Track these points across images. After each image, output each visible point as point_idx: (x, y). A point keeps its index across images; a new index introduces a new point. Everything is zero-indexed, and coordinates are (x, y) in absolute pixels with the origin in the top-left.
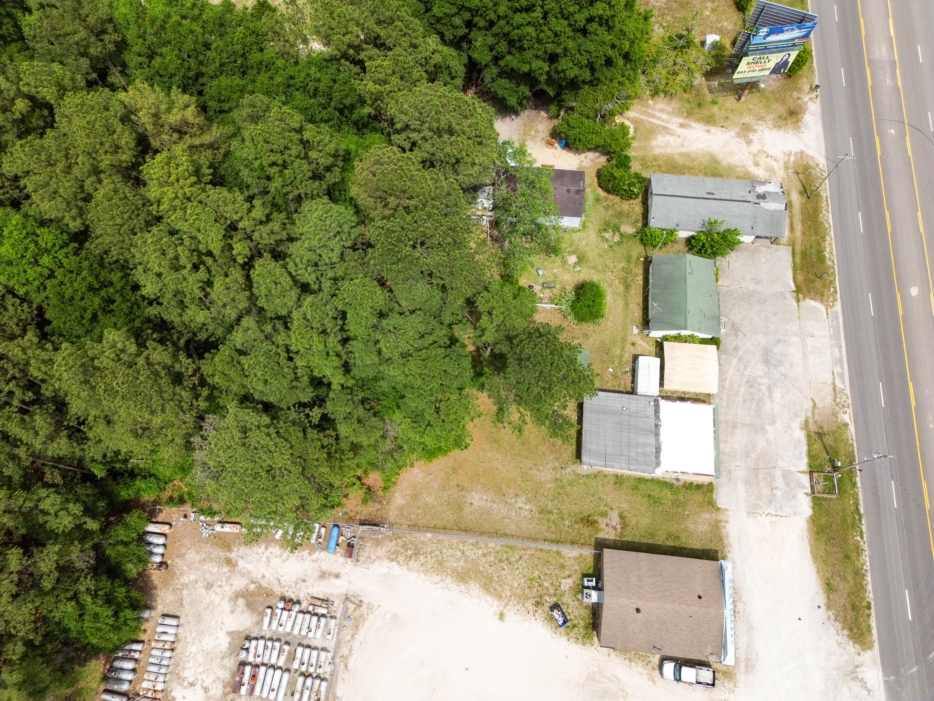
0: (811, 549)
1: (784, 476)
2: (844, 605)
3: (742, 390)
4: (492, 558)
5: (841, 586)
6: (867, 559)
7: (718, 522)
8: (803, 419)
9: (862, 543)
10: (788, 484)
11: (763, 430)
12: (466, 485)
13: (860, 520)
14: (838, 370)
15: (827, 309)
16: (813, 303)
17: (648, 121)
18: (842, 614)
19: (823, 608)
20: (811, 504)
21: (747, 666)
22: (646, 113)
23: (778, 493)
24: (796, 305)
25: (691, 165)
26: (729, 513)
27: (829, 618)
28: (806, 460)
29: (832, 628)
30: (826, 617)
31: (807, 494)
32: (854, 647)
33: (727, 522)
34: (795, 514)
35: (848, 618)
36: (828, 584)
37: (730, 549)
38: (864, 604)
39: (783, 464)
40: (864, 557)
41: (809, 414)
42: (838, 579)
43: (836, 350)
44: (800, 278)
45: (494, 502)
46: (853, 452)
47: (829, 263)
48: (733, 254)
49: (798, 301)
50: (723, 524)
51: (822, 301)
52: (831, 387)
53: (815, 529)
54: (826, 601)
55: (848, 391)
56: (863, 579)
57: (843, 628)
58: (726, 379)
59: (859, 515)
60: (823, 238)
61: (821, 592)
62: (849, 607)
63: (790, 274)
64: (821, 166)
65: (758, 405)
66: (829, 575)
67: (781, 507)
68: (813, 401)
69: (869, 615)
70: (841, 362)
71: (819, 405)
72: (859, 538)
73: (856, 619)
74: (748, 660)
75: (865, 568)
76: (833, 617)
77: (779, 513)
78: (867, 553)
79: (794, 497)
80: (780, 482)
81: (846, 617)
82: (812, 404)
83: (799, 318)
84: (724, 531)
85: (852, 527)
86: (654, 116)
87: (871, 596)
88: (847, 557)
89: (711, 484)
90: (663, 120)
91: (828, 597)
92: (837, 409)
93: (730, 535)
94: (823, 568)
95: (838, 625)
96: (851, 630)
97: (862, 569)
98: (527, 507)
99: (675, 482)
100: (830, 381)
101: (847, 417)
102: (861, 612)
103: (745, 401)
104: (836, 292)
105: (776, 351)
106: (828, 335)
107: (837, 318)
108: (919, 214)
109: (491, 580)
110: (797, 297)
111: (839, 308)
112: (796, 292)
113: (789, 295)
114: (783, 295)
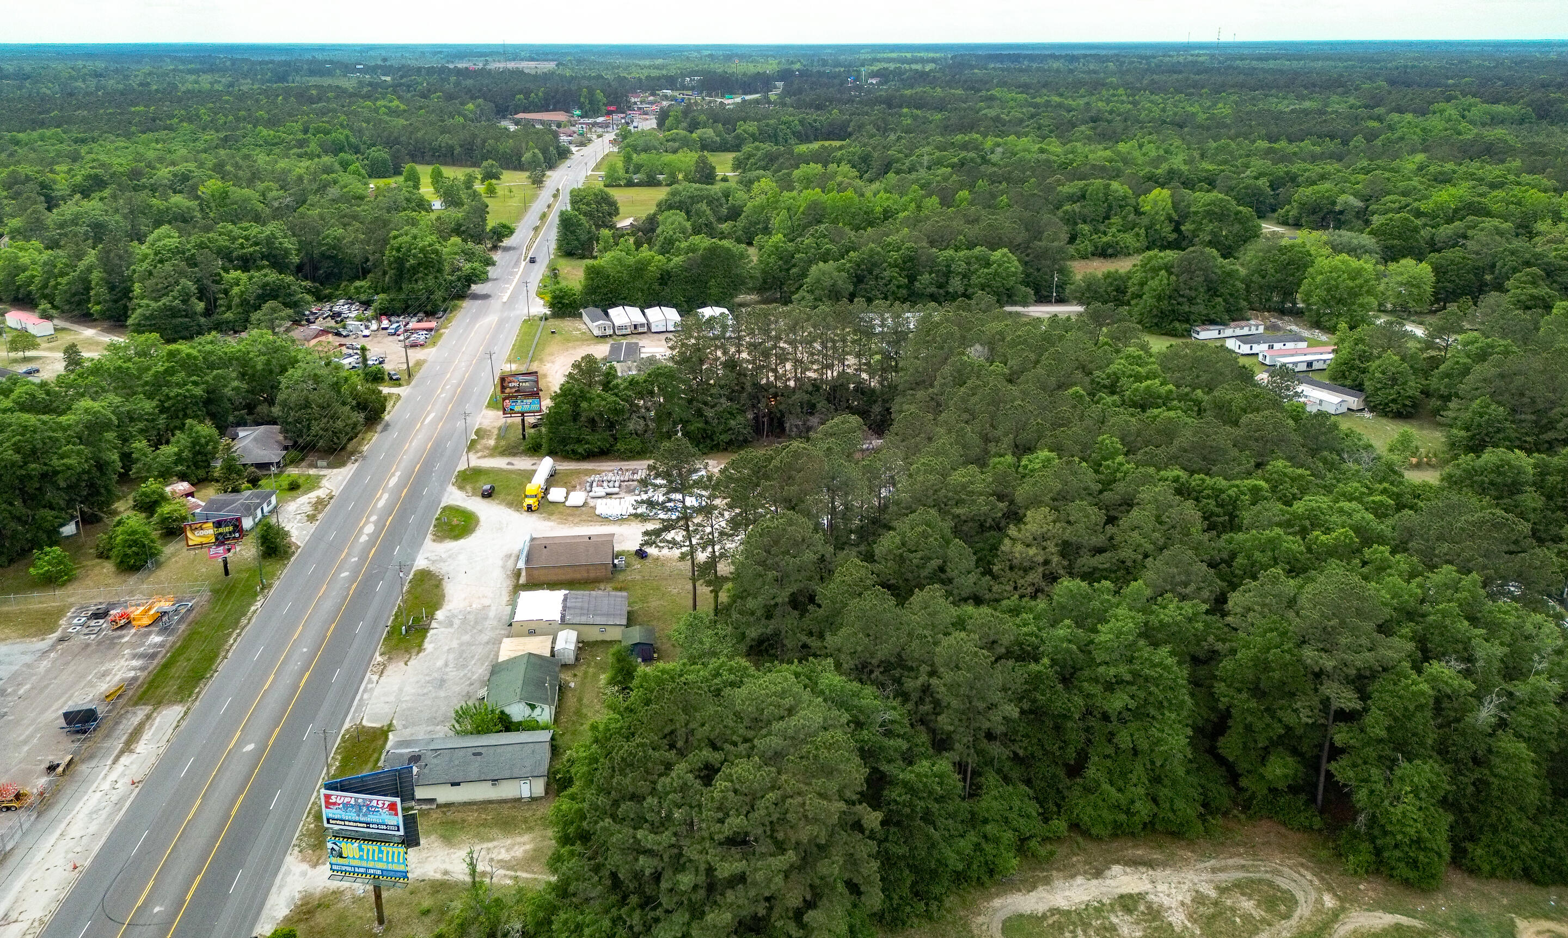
1: (452, 625)
8: (421, 654)
14: (370, 686)
15: (361, 722)
16: (373, 725)
17: (535, 873)
23: (461, 617)
24: (394, 721)
25: (482, 829)
28: (429, 634)
31: (436, 619)
32: (430, 569)
41: (414, 657)
43: (366, 696)
44: (380, 741)
47: (339, 757)
49: (390, 725)
52: (384, 674)
55: (368, 674)
63: (390, 744)
64: (297, 849)
68: (406, 665)
70: (365, 691)
71: (402, 663)
82: (409, 663)
83: (395, 712)
92: (385, 662)
100: (382, 678)
101: (378, 658)
104: (344, 735)
106: (369, 705)
108: (190, 817)
110: (390, 727)
111: (347, 725)
112: (389, 730)
113: (399, 727)
114: (405, 727)
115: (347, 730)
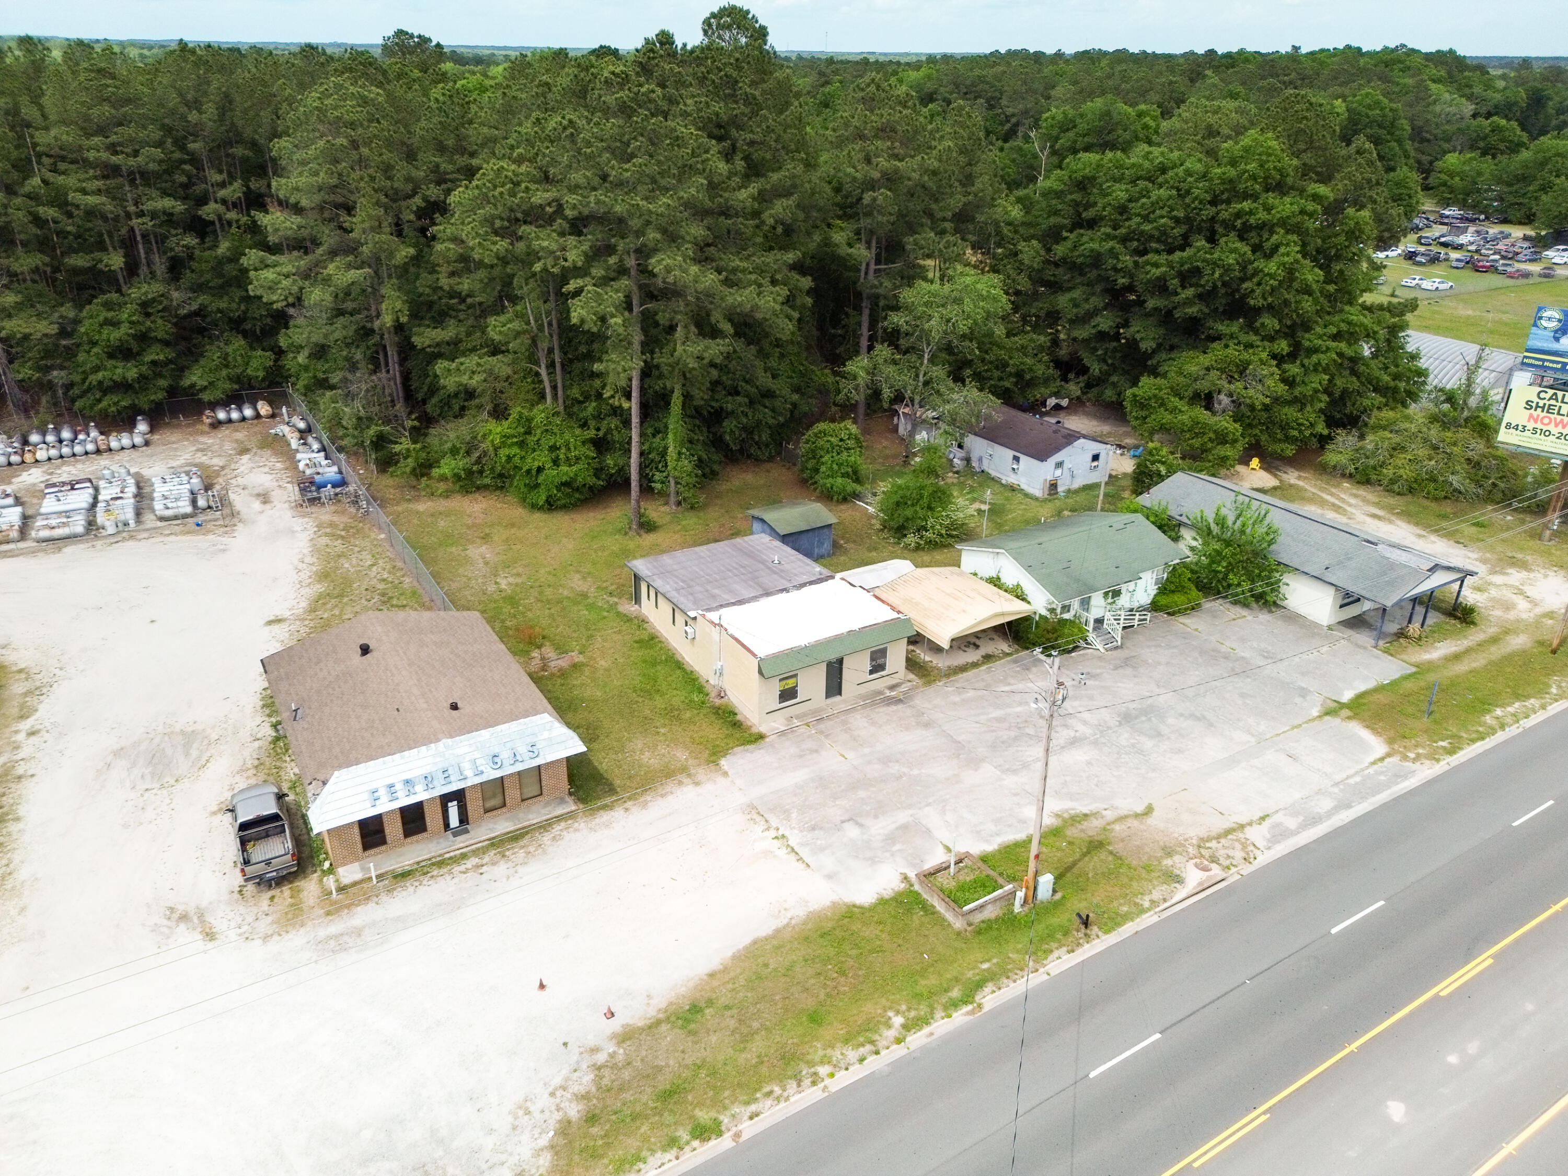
0: (767, 939)
1: (905, 827)
2: (659, 1069)
3: (1019, 709)
4: (381, 586)
5: (714, 1039)
6: (856, 1073)
7: (684, 770)
8: (1085, 810)
9: (891, 1033)
10: (891, 839)
11: (975, 762)
12: (496, 538)
13: (954, 1005)
15: (1389, 755)
16: (1365, 734)
18: (626, 1074)
19: (615, 1025)
20: (888, 894)
21: (337, 937)
22: (1322, 489)
23: (852, 831)
24: (1315, 712)
26: (721, 780)
27: (594, 1050)
28: (990, 847)
29: (565, 1072)
30: (591, 1041)
31: (906, 878)
32: (538, 1153)
33: (697, 784)
34: (830, 877)
35: (628, 1096)
36: (695, 1009)
37: (634, 810)
38: (703, 1116)
39: (931, 817)
40: (852, 1055)
41: (1109, 815)
42: (732, 1023)
44: (1380, 698)
45: (486, 563)
46: (1127, 917)
47: (1488, 719)
48: (1264, 617)
49: (1329, 713)
50: (686, 781)
51: (1390, 741)
52: (1227, 825)
53: (830, 925)
54: (640, 1024)
56: (781, 1081)
57: (584, 1097)
58: (1009, 684)
59: (968, 998)
60: (1518, 697)
61: (660, 1002)
62: (664, 1082)
63: (1363, 687)
65: (1016, 738)
66: (723, 1001)
67: (822, 849)
68: (1149, 810)
69: (672, 1143)
70: (1315, 820)
71: (1153, 821)
72: (898, 1021)
73: (635, 1117)
74: (358, 932)
75: (823, 1070)
76: (601, 1058)
77: (804, 852)
78: (874, 1064)
79: (873, 861)
80: (880, 827)
81: (621, 1089)
82: (1140, 809)
83: (1293, 728)
84: (670, 786)
85: (918, 996)
86: (1332, 494)
87: (749, 1129)
88: (815, 1019)
89: (761, 737)
90: (1343, 500)
91: (658, 1023)
92: (1191, 850)
93: (670, 798)
94: (734, 980)
95: (585, 1081)
96: (591, 1119)
97: (811, 1064)
98: (504, 587)
99: (713, 694)
100: (1243, 820)
102: (668, 1118)
103: (999, 720)
104: (1451, 752)
105: (1170, 721)
106: (1338, 778)
107: (1399, 776)
109: (341, 596)
110: (1333, 710)
111: (1426, 771)
112: (1342, 706)
113: (1318, 700)
114: (1304, 693)
115: (1433, 757)
